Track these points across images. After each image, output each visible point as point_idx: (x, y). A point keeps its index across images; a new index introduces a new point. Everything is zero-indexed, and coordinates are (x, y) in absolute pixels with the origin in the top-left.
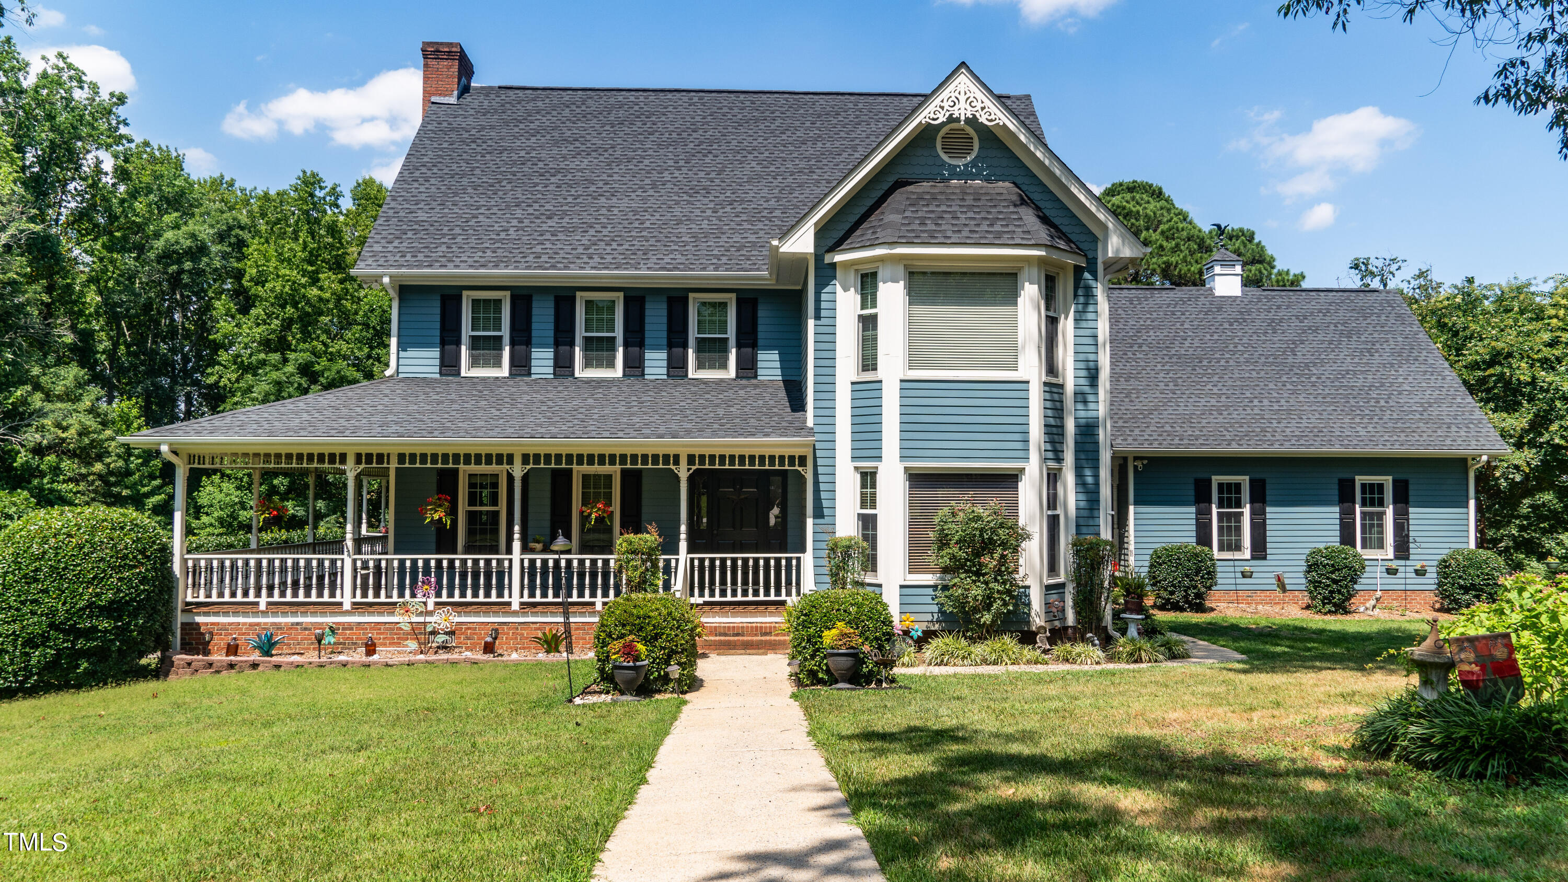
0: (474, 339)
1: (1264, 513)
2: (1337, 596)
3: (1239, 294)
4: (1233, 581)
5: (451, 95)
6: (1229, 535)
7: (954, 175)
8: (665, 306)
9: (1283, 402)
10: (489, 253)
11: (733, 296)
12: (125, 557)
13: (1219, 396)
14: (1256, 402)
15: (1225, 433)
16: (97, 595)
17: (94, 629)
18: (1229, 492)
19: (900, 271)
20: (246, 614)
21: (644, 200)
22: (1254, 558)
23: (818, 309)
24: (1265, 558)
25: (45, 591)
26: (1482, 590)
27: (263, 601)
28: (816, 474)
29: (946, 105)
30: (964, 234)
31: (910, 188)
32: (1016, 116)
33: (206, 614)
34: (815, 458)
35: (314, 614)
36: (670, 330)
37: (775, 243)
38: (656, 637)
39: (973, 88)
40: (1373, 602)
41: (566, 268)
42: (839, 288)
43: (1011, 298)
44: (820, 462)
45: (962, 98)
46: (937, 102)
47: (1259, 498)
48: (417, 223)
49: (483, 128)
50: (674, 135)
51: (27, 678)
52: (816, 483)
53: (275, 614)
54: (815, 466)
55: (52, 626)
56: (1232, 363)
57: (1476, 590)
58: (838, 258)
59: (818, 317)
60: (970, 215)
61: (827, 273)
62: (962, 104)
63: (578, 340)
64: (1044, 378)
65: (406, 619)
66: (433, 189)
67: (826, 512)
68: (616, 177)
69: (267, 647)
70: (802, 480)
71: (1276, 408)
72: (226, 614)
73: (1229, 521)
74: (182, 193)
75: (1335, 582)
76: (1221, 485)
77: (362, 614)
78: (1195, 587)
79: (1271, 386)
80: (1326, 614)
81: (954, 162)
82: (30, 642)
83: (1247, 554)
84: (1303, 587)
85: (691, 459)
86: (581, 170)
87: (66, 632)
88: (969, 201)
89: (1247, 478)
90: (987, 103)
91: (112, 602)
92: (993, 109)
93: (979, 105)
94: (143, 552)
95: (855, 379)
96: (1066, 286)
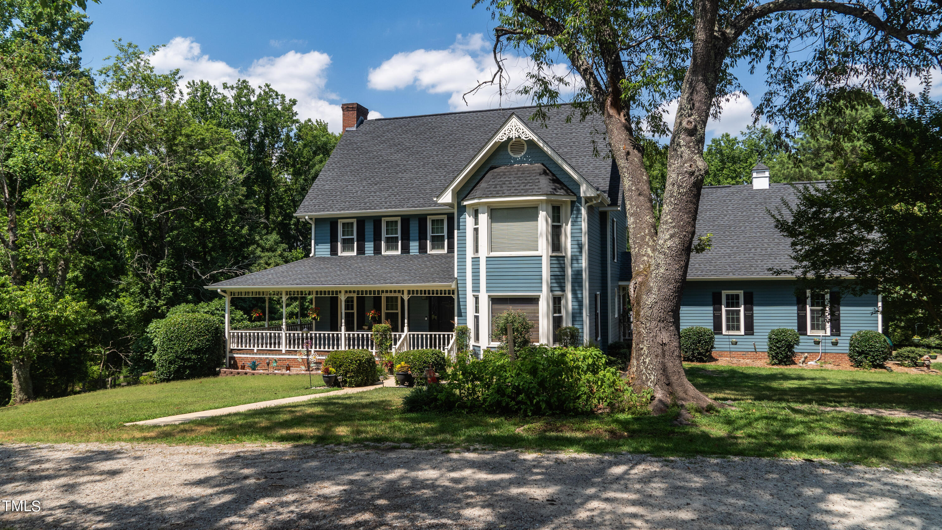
0: (344, 240)
1: (752, 310)
2: (780, 355)
3: (767, 187)
4: (728, 346)
5: (353, 126)
6: (733, 322)
7: (516, 162)
8: (417, 222)
9: (769, 250)
10: (347, 203)
11: (446, 216)
12: (201, 332)
13: (733, 247)
14: (753, 250)
15: (728, 268)
16: (191, 346)
17: (190, 358)
18: (732, 299)
19: (486, 208)
20: (250, 354)
21: (417, 173)
22: (746, 334)
23: (459, 226)
24: (753, 334)
25: (174, 344)
26: (868, 354)
27: (256, 349)
28: (458, 298)
29: (506, 132)
30: (512, 191)
31: (495, 170)
32: (536, 134)
33: (237, 354)
34: (458, 291)
35: (273, 354)
36: (420, 233)
37: (435, 199)
38: (340, 366)
39: (519, 124)
40: (803, 359)
41: (375, 209)
42: (467, 216)
43: (535, 218)
44: (460, 292)
45: (514, 129)
46: (503, 131)
47: (750, 302)
48: (324, 190)
49: (363, 141)
50: (441, 138)
51: (170, 375)
52: (459, 302)
53: (260, 354)
54: (458, 294)
55: (177, 357)
56: (748, 228)
57: (866, 354)
58: (465, 203)
59: (458, 229)
60: (518, 181)
61: (462, 210)
62: (514, 132)
63: (383, 238)
64: (550, 254)
65: (301, 357)
66: (335, 174)
67: (463, 314)
68: (410, 162)
69: (254, 366)
70: (453, 300)
71: (764, 253)
72: (243, 354)
73: (733, 314)
74: (325, 144)
75: (778, 348)
76: (728, 296)
77: (289, 355)
78: (697, 349)
79: (766, 241)
80: (773, 365)
81: (516, 156)
82: (170, 363)
83: (742, 332)
84: (766, 350)
85: (409, 292)
86: (396, 160)
87: (182, 359)
88: (519, 174)
89: (742, 292)
90: (525, 130)
91: (196, 348)
92: (528, 132)
93: (521, 131)
94: (208, 330)
95: (473, 256)
96: (565, 211)
